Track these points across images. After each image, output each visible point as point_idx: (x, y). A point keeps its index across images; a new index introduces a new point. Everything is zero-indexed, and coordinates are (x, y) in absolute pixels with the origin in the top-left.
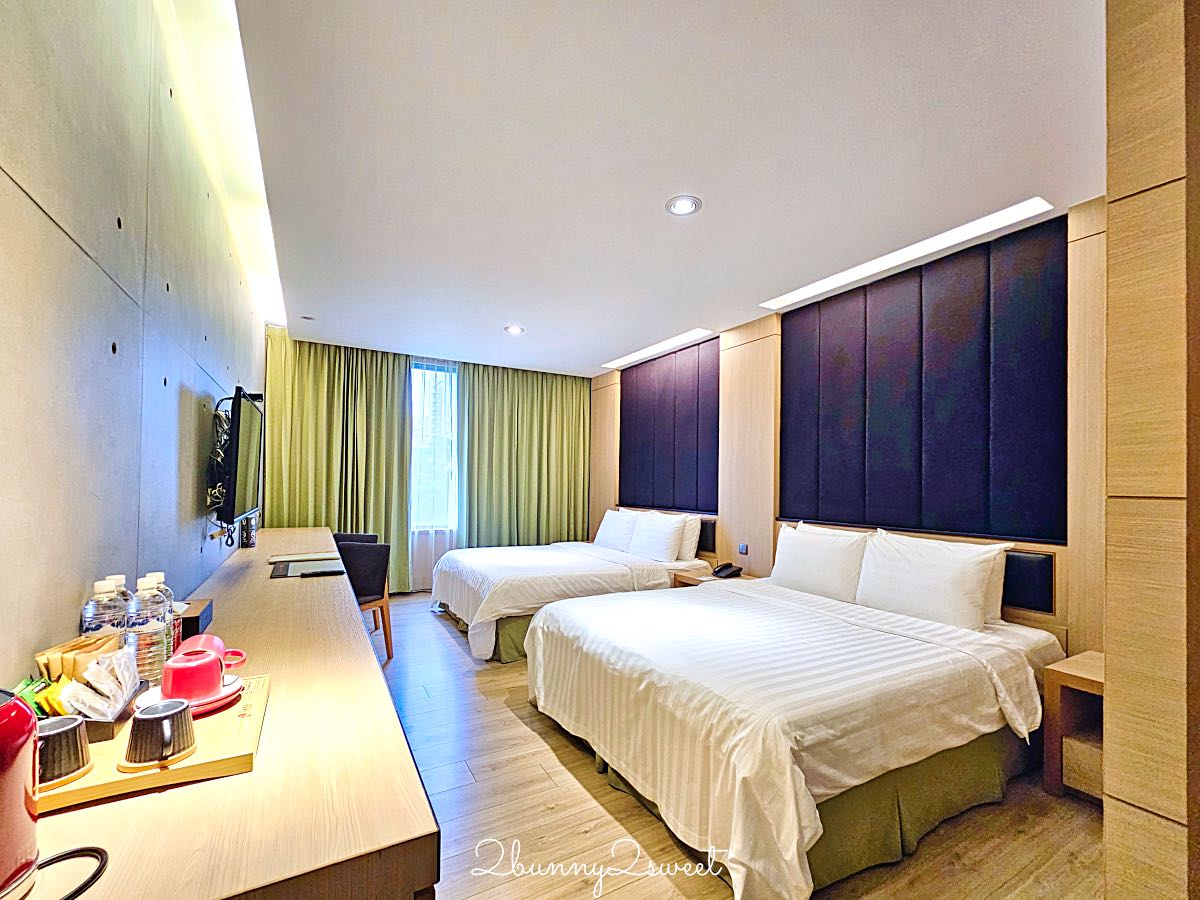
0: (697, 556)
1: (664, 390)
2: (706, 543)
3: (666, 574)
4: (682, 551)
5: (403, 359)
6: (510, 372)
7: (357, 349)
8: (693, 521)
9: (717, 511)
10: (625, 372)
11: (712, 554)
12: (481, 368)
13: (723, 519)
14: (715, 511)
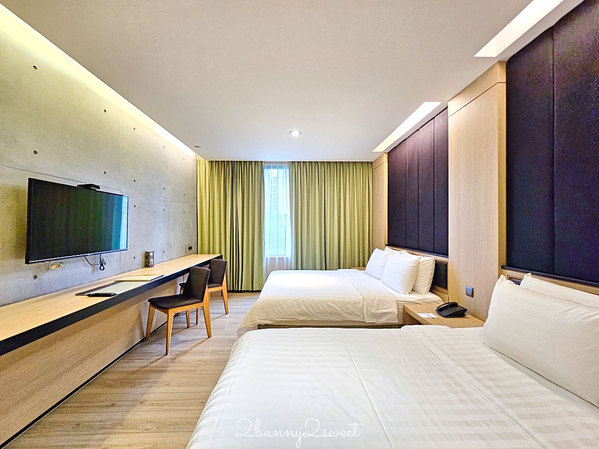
0: (432, 290)
1: (412, 159)
2: (440, 280)
3: (395, 305)
4: (417, 284)
5: (260, 164)
6: (319, 164)
7: (237, 162)
8: (428, 261)
9: (448, 255)
10: (391, 153)
11: (444, 290)
12: (302, 164)
13: (453, 260)
14: (446, 254)
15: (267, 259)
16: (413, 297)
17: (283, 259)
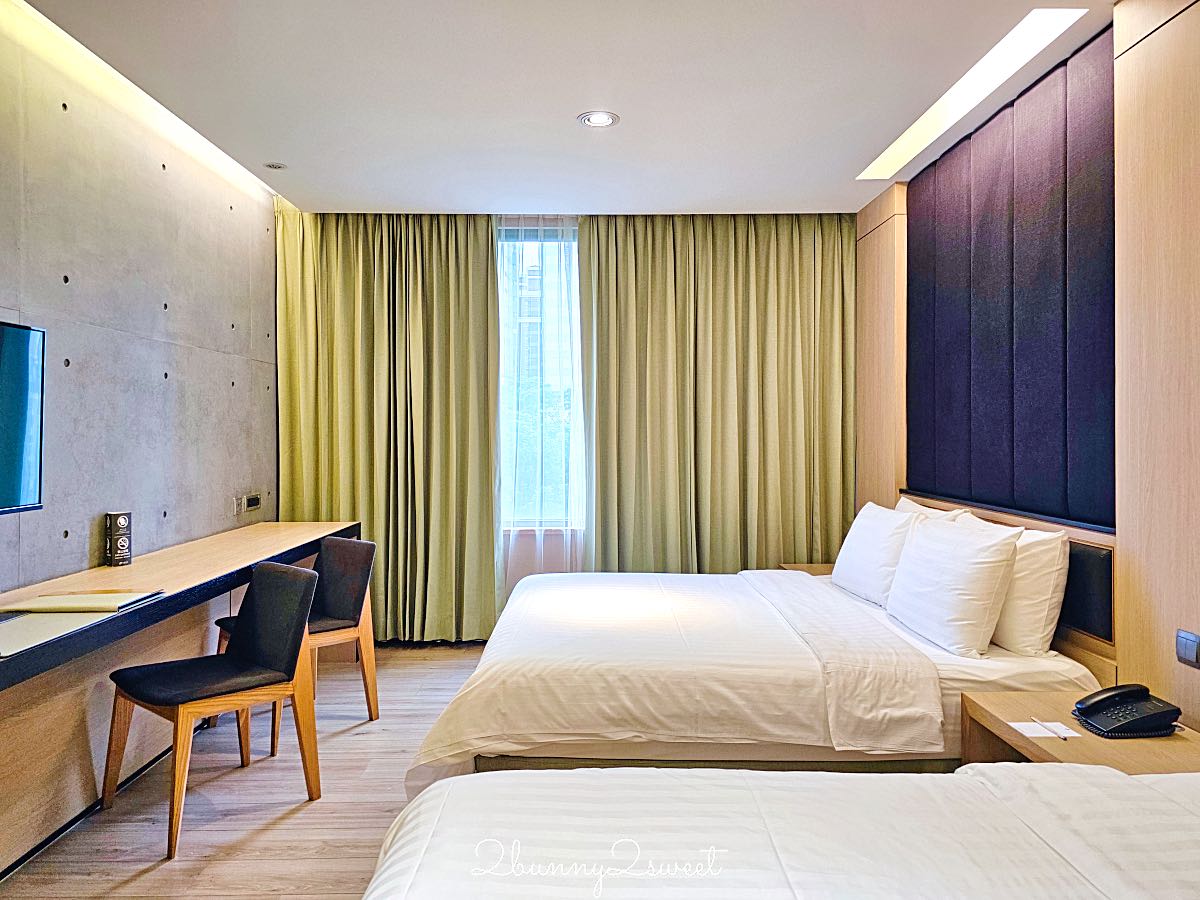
2: (1085, 608)
5: (482, 222)
6: (679, 223)
7: (407, 216)
8: (1044, 544)
9: (1113, 524)
10: (918, 185)
11: (1102, 645)
15: (507, 535)
16: (996, 667)
17: (558, 534)
